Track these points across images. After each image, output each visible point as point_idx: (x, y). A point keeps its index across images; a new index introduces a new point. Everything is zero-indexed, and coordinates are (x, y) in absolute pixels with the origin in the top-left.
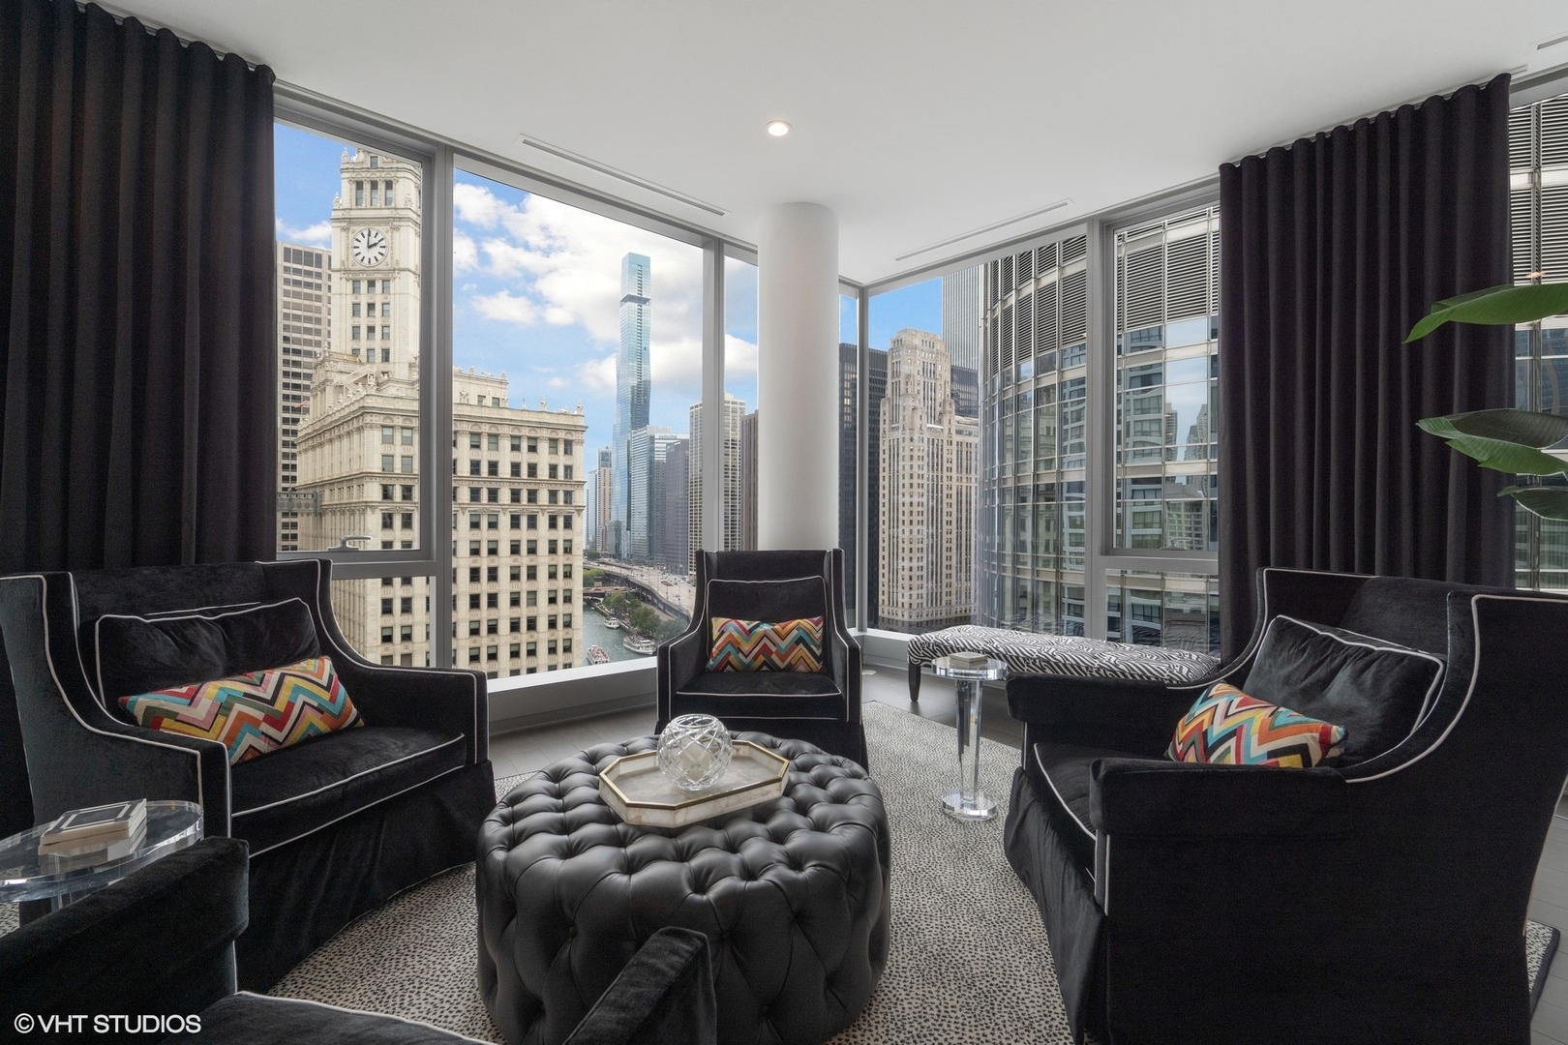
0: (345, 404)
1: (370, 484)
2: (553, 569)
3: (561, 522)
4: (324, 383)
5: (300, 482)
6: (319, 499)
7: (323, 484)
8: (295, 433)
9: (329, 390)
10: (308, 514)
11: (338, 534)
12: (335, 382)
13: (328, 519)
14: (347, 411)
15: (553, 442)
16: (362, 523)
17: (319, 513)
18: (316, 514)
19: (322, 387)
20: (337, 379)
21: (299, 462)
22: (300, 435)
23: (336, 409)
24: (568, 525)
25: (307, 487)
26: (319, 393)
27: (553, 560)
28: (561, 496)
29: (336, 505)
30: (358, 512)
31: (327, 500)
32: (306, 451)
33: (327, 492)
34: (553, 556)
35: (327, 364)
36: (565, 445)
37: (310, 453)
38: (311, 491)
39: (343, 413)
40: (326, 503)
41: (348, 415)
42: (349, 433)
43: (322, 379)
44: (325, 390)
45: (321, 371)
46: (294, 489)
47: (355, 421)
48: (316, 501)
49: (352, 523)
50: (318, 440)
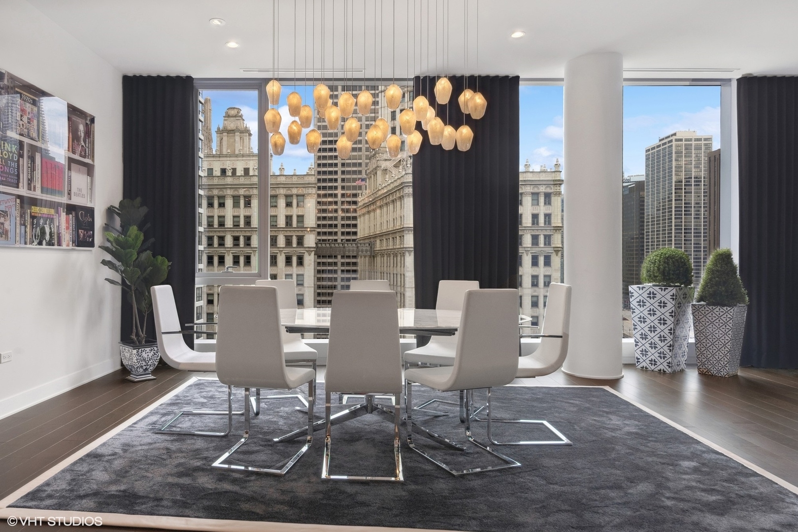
0: (390, 182)
1: (408, 235)
2: (535, 299)
3: (541, 260)
4: (376, 169)
5: (360, 235)
6: (373, 246)
7: (375, 237)
8: (355, 203)
9: (379, 173)
10: (365, 257)
11: (385, 270)
12: (382, 167)
13: (378, 259)
14: (392, 186)
15: (535, 195)
16: (402, 262)
17: (373, 256)
18: (370, 257)
19: (374, 172)
20: (384, 165)
21: (359, 222)
22: (360, 204)
23: (384, 185)
24: (548, 262)
25: (365, 238)
26: (372, 176)
27: (535, 291)
28: (542, 240)
29: (385, 250)
30: (399, 255)
31: (378, 247)
32: (364, 214)
33: (378, 242)
34: (536, 289)
35: (377, 155)
36: (545, 198)
37: (367, 216)
38: (367, 241)
39: (389, 188)
40: (377, 249)
41: (393, 189)
42: (393, 201)
43: (374, 166)
44: (376, 173)
45: (374, 161)
46: (354, 240)
47: (398, 192)
48: (371, 247)
49: (395, 262)
50: (372, 207)
